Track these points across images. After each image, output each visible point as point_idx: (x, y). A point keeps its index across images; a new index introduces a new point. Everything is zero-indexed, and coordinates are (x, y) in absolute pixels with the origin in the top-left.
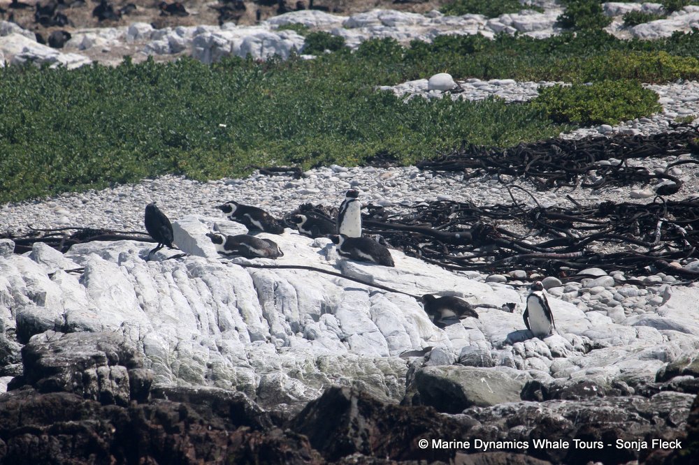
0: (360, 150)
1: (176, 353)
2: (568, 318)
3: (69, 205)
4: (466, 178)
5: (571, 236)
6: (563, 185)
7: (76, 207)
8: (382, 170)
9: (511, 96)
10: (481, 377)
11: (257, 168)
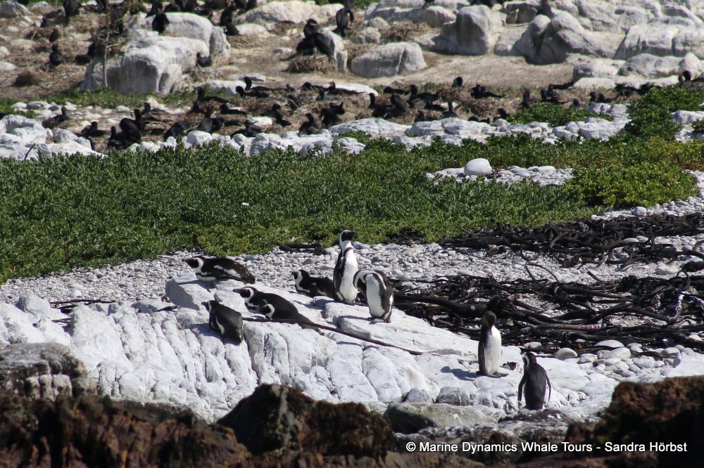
0: (383, 227)
1: (152, 394)
2: (568, 376)
3: (83, 279)
4: (489, 255)
5: (589, 308)
6: (589, 262)
7: (90, 281)
8: (405, 247)
9: (547, 180)
10: (454, 413)
11: (278, 244)
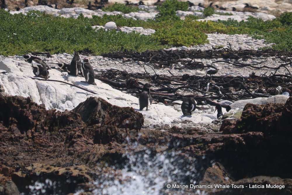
0: (76, 48)
4: (124, 62)
5: (169, 87)
6: (166, 67)
8: (86, 56)
11: (30, 52)
